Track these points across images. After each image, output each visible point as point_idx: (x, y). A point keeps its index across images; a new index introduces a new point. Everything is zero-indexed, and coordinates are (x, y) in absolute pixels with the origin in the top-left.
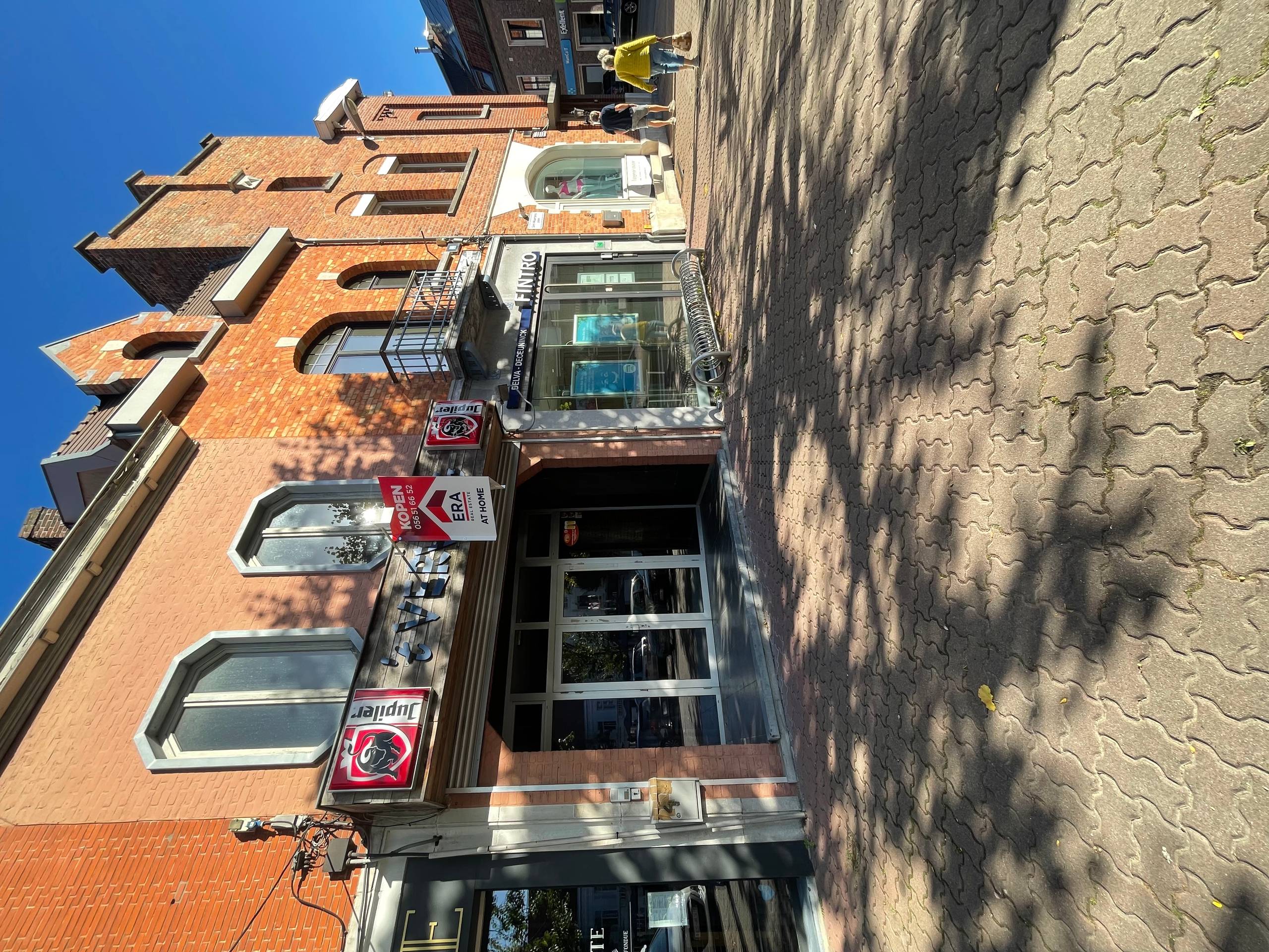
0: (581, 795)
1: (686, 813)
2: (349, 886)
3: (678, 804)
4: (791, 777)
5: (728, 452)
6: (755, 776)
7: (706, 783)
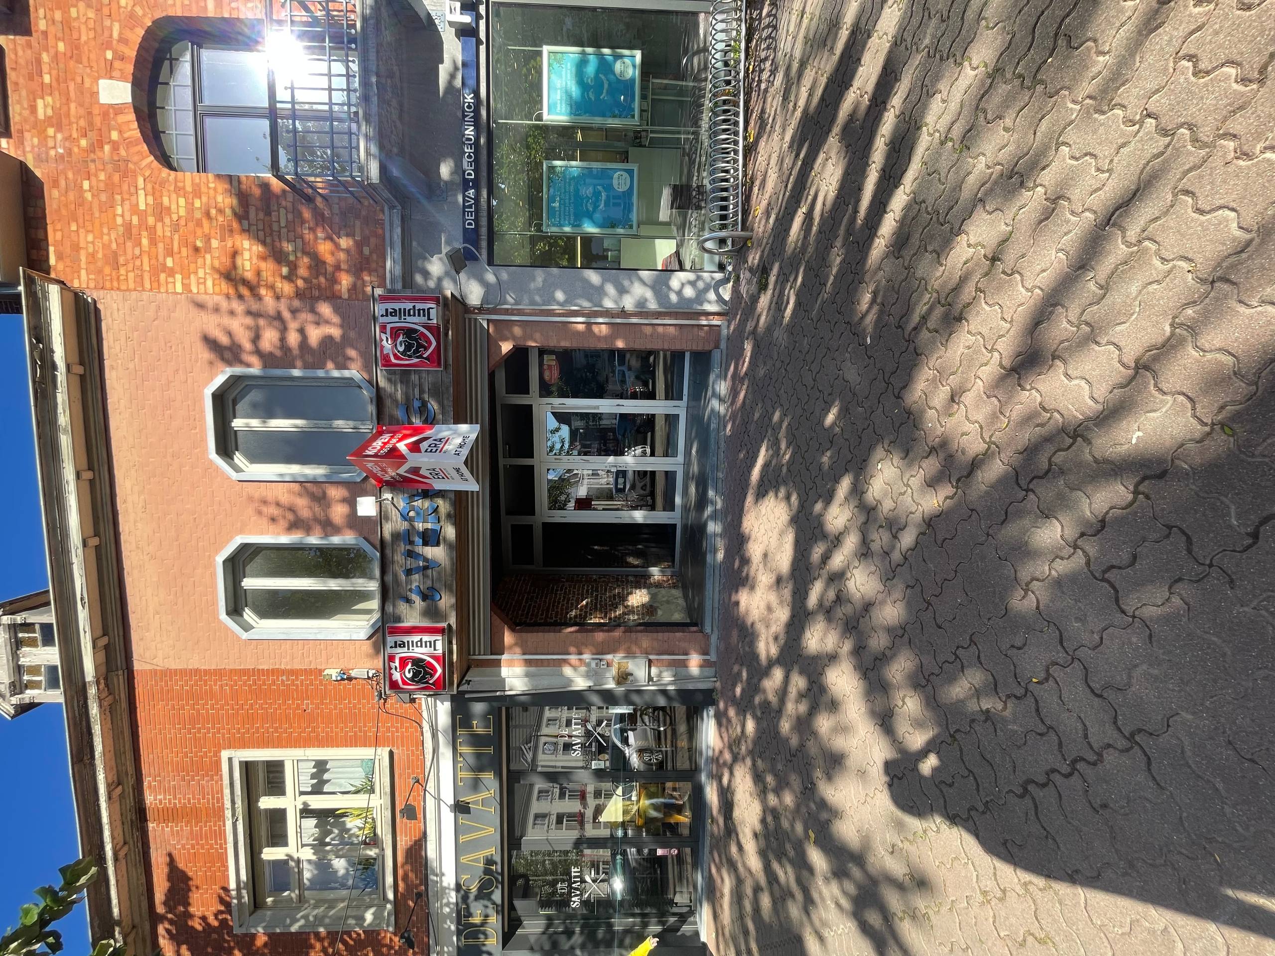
0: (565, 661)
1: (636, 680)
2: (417, 706)
3: (632, 674)
4: (713, 657)
5: (724, 352)
6: (687, 654)
7: (651, 657)
